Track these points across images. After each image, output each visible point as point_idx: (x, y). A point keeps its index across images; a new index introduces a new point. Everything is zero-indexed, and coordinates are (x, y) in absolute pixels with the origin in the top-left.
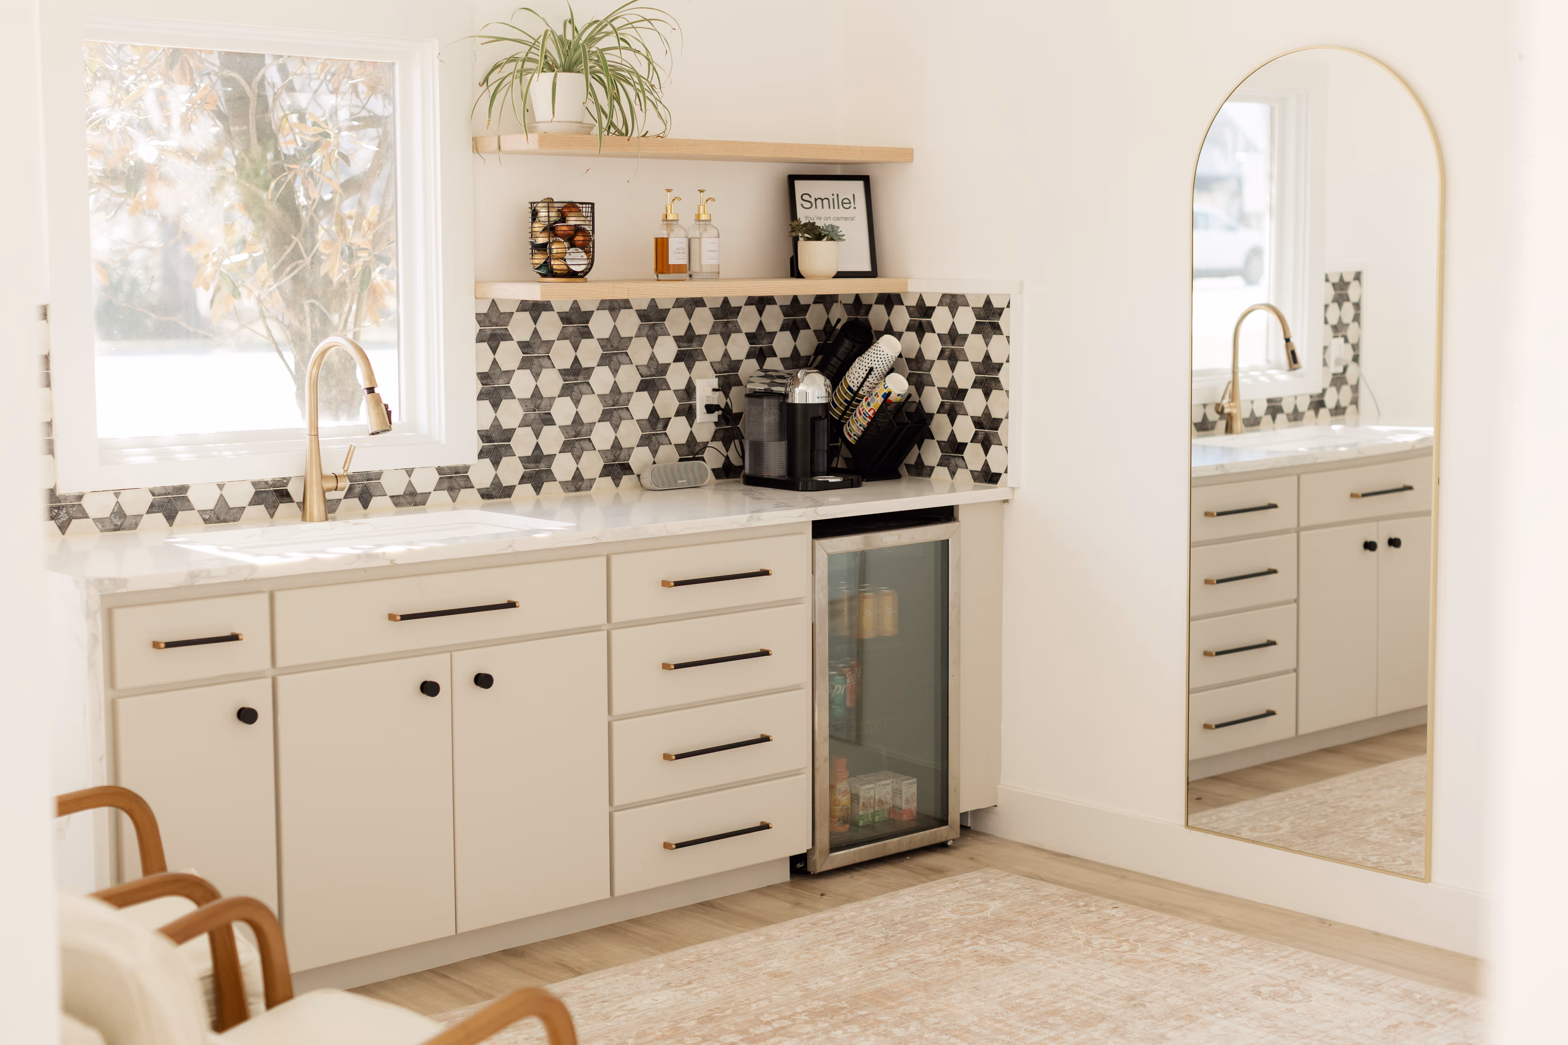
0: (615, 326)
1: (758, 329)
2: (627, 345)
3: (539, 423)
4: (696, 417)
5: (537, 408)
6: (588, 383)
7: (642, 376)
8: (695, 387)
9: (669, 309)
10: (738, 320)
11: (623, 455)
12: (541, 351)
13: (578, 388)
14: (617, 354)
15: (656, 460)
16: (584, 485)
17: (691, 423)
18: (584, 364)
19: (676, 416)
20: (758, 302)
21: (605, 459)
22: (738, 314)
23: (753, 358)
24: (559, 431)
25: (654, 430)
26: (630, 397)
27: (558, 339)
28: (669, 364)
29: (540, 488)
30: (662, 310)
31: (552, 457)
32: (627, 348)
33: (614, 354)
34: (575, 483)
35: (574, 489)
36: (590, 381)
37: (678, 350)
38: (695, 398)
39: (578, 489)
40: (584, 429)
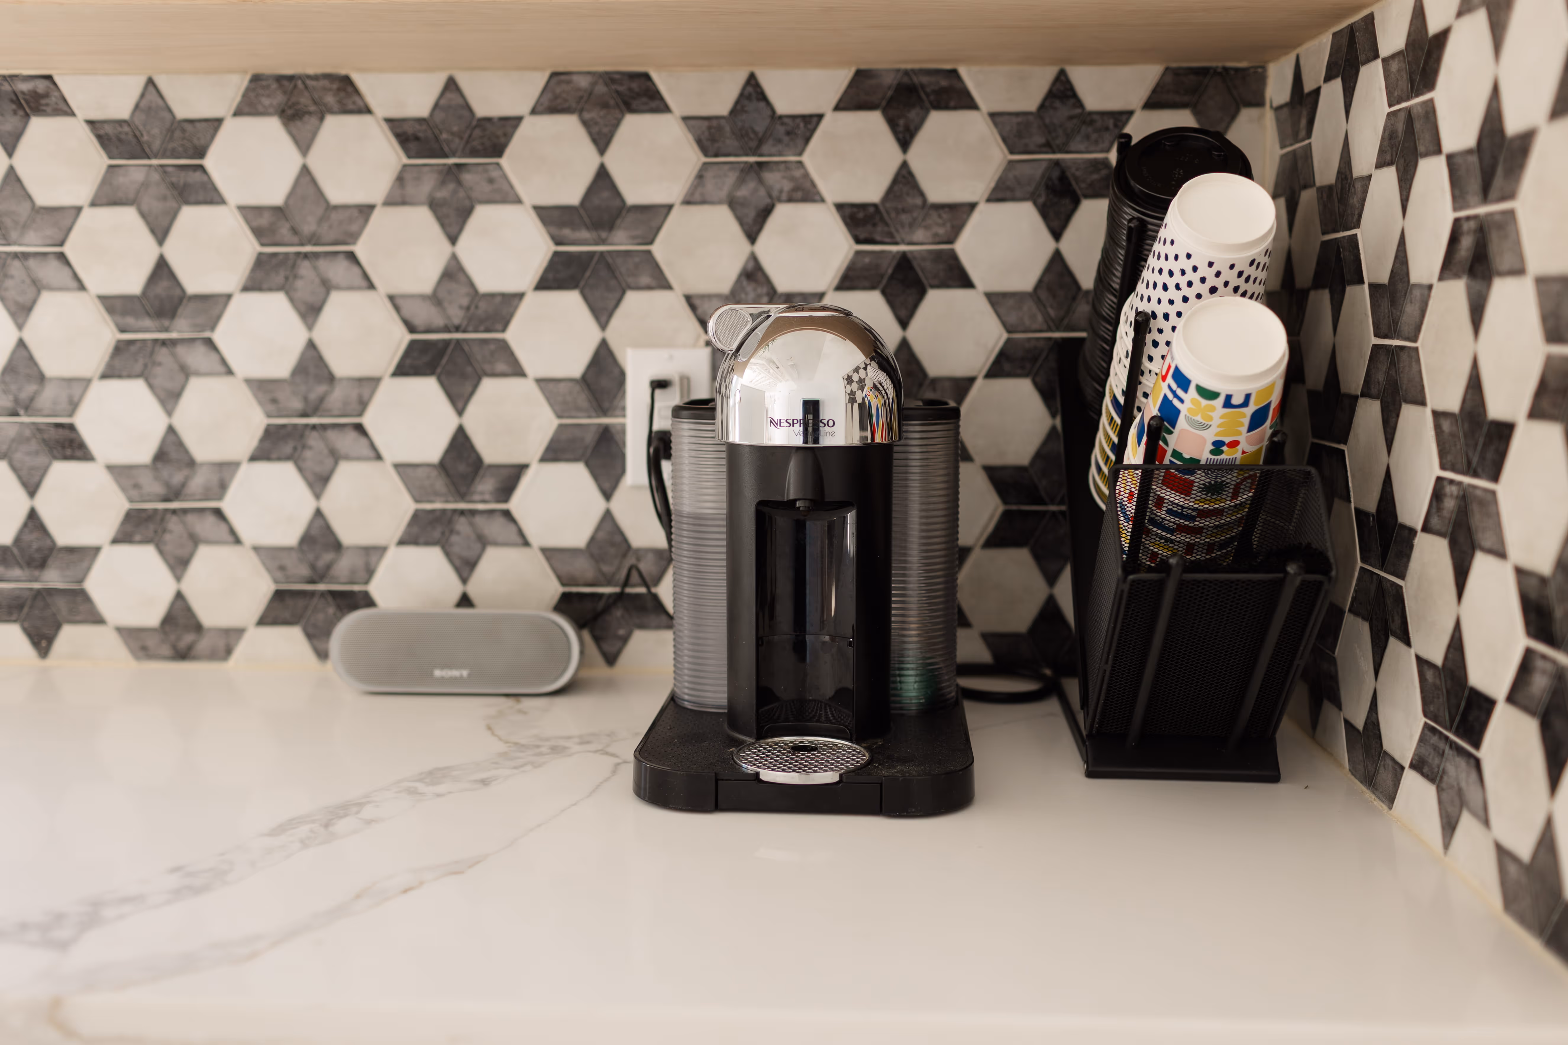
0: (305, 171)
1: (890, 193)
2: (354, 228)
3: (37, 453)
4: (623, 471)
5: (25, 406)
6: (210, 343)
7: (412, 329)
8: (622, 374)
9: (518, 120)
10: (806, 158)
11: (344, 565)
12: (31, 236)
13: (174, 355)
14: (316, 255)
15: (473, 589)
16: (204, 644)
17: (607, 486)
18: (193, 284)
19: (544, 459)
20: (891, 100)
21: (279, 575)
22: (807, 140)
23: (872, 287)
24: (106, 479)
25: (463, 496)
26: (366, 393)
27: (93, 204)
28: (520, 296)
29: (50, 640)
30: (489, 120)
31: (88, 554)
32: (354, 237)
33: (306, 256)
34: (173, 637)
35: (166, 650)
36: (218, 336)
37: (556, 254)
38: (624, 409)
39: (183, 655)
40: (198, 482)
